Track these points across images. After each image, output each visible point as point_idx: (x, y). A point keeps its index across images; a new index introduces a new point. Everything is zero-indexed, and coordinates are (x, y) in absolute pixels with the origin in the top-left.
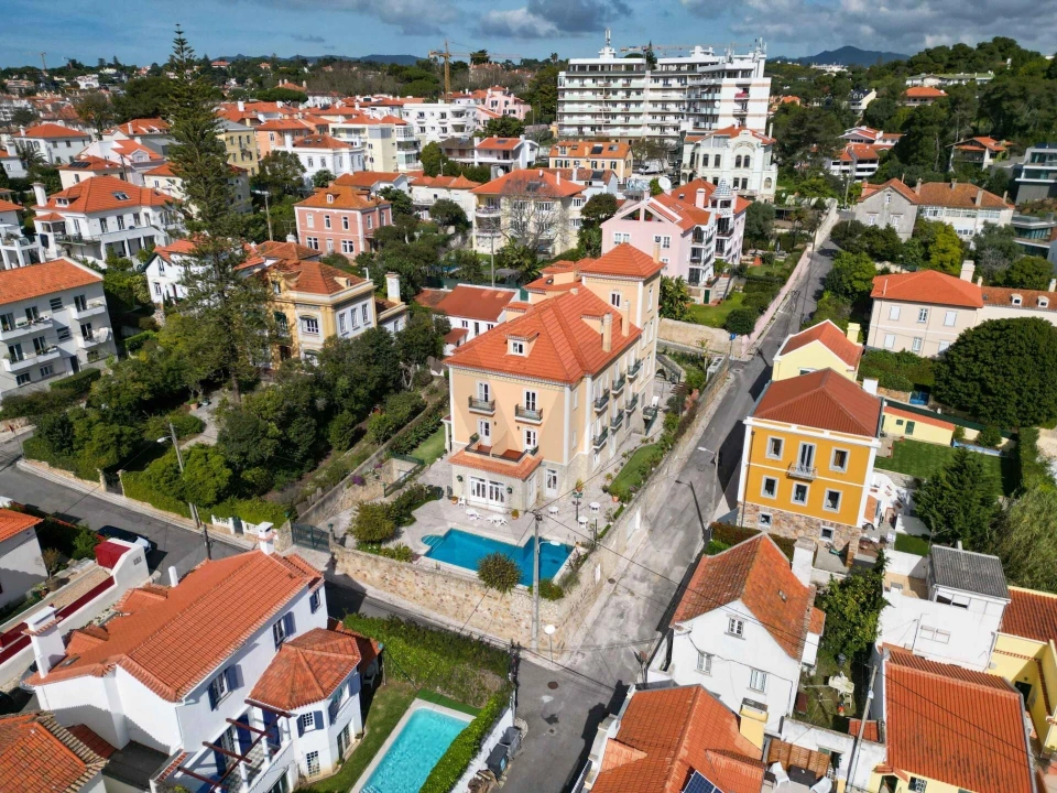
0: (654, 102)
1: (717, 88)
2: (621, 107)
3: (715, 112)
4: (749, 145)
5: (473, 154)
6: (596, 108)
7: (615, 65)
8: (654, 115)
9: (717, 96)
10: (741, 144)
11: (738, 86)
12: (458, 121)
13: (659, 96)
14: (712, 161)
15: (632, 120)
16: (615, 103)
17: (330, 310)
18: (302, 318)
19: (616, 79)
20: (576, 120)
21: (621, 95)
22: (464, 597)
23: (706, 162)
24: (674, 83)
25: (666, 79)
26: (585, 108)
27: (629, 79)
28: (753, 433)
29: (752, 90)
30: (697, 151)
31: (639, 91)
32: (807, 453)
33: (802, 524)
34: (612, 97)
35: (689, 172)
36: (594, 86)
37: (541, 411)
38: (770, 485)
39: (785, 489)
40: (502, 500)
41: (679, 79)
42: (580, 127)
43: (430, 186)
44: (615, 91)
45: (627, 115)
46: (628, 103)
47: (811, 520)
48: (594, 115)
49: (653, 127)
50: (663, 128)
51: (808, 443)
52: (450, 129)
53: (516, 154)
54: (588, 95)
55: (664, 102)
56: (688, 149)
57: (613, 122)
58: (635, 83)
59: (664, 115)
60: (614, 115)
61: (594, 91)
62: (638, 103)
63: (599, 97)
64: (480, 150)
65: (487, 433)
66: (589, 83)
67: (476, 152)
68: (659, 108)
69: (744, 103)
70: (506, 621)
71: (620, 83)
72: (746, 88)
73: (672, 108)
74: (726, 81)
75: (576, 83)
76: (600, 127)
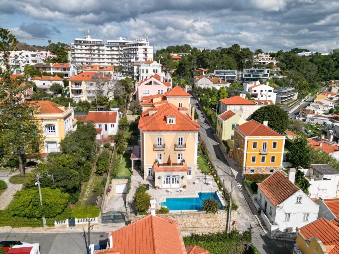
0: (108, 55)
1: (136, 49)
2: (97, 56)
3: (137, 57)
4: (156, 66)
5: (50, 69)
6: (88, 56)
7: (93, 42)
8: (108, 59)
9: (137, 52)
10: (154, 66)
11: (143, 48)
12: (34, 58)
13: (110, 53)
14: (145, 71)
15: (102, 60)
16: (94, 54)
17: (63, 120)
18: (46, 126)
19: (94, 46)
20: (80, 60)
21: (96, 52)
22: (196, 221)
23: (143, 72)
24: (114, 48)
25: (111, 47)
26: (84, 56)
27: (99, 46)
28: (248, 142)
29: (148, 50)
30: (139, 68)
31: (103, 50)
32: (265, 145)
33: (264, 170)
34: (93, 52)
35: (137, 75)
36: (86, 48)
37: (186, 144)
38: (253, 159)
39: (258, 158)
40: (178, 182)
41: (116, 47)
42: (82, 63)
43: (41, 80)
44: (94, 50)
45: (99, 58)
46: (99, 55)
47: (267, 168)
48: (87, 58)
49: (109, 63)
50: (112, 63)
51: (265, 142)
52: (30, 62)
53: (69, 69)
54: (84, 51)
55: (112, 55)
56: (135, 68)
57: (94, 61)
58: (101, 48)
59: (112, 59)
60: (95, 59)
61: (86, 50)
62: (103, 54)
63: (88, 52)
64: (53, 68)
65: (160, 158)
66: (84, 47)
67: (51, 69)
68: (110, 57)
69: (146, 54)
70: (215, 226)
71: (96, 48)
72: (146, 50)
73: (115, 57)
74: (139, 47)
75: (79, 47)
76: (90, 63)
